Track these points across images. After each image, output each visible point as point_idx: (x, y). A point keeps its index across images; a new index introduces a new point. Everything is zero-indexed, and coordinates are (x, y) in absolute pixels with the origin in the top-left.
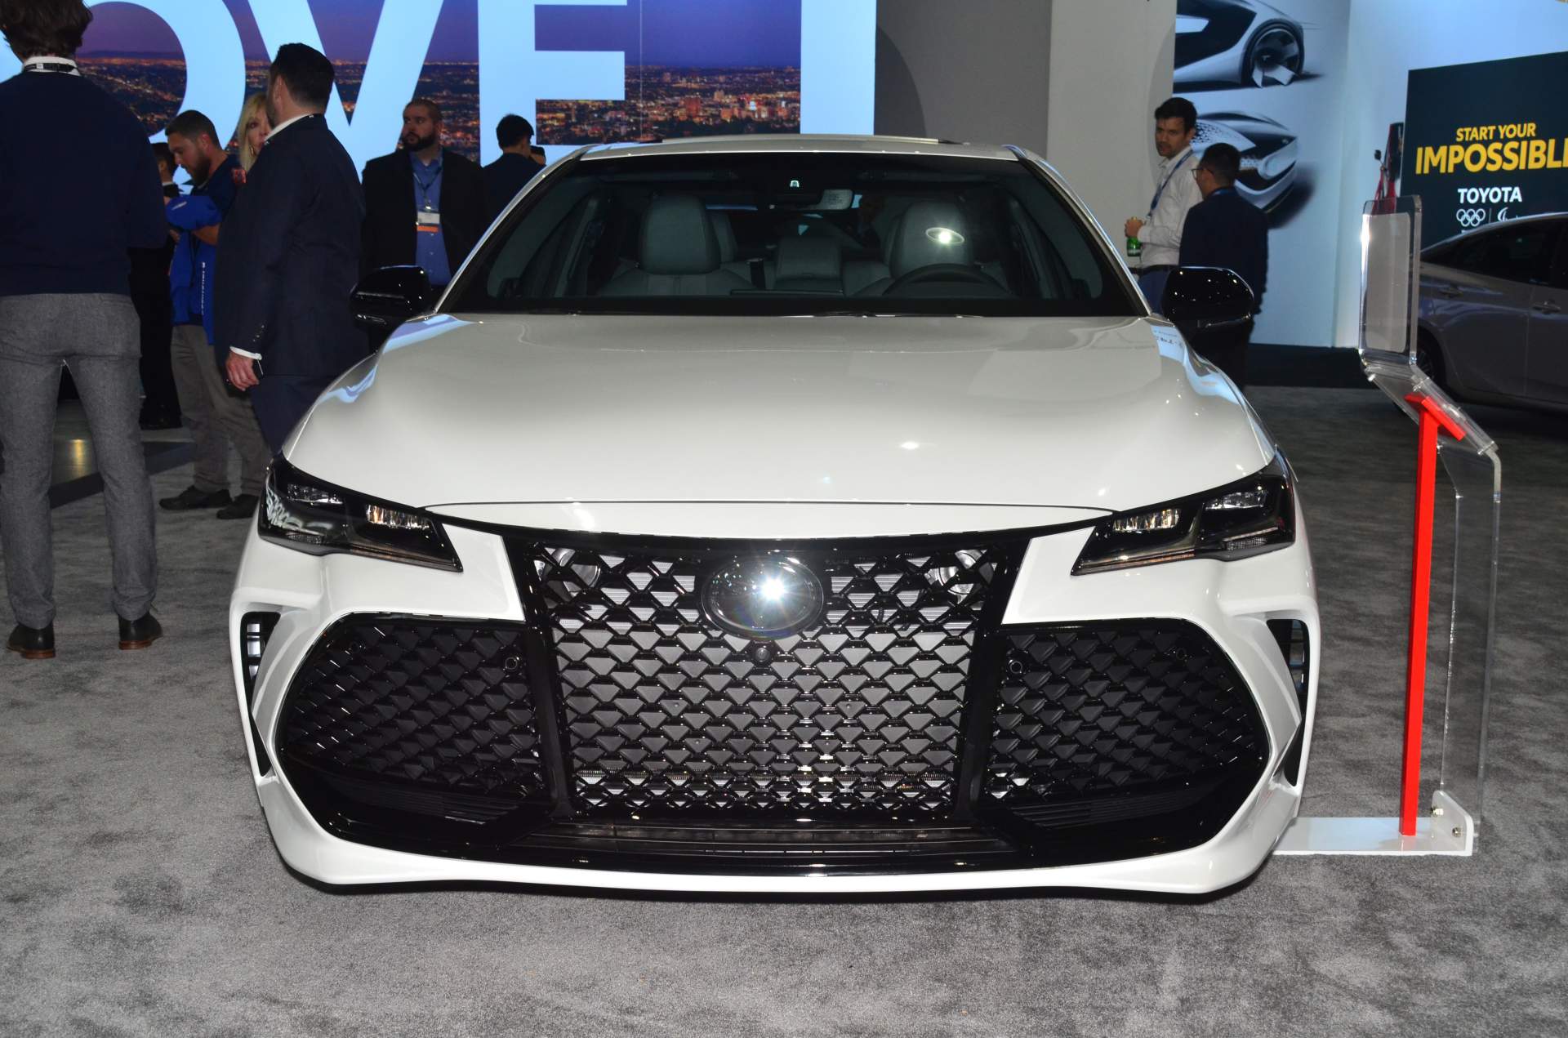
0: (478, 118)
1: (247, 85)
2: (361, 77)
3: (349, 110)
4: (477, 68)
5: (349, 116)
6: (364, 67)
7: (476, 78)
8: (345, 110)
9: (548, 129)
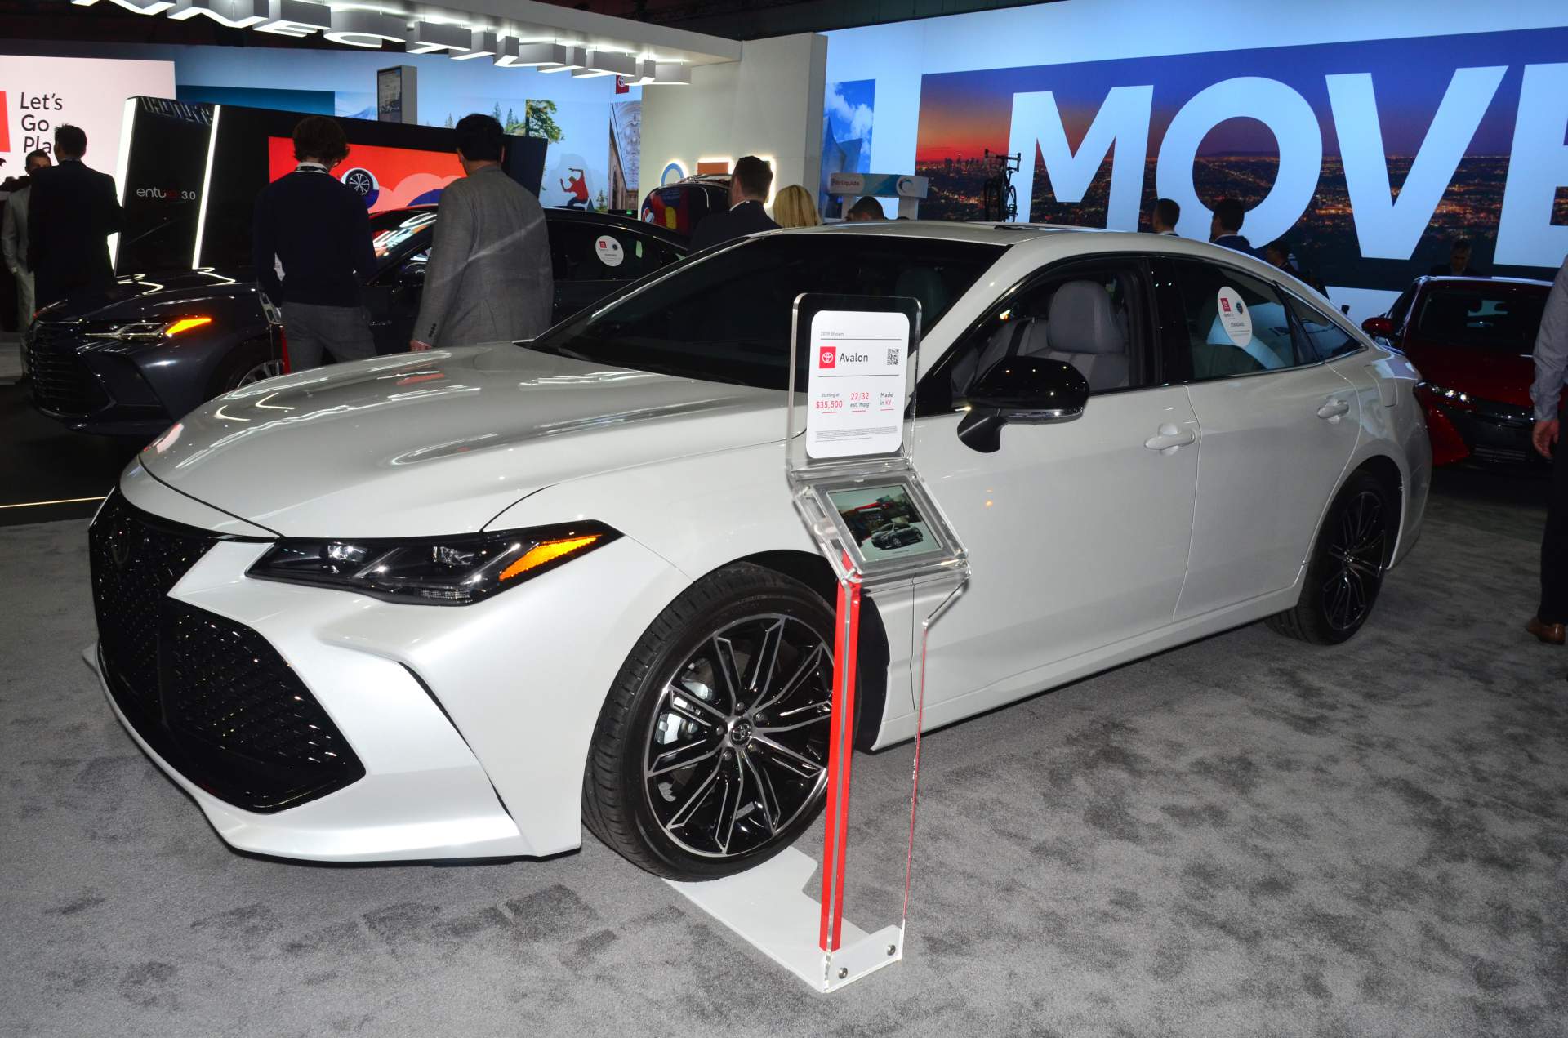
0: (1501, 202)
1: (1321, 174)
2: (1409, 169)
3: (1395, 194)
4: (1508, 160)
5: (1394, 199)
6: (1413, 160)
7: (1506, 169)
8: (1392, 194)
9: (1563, 212)
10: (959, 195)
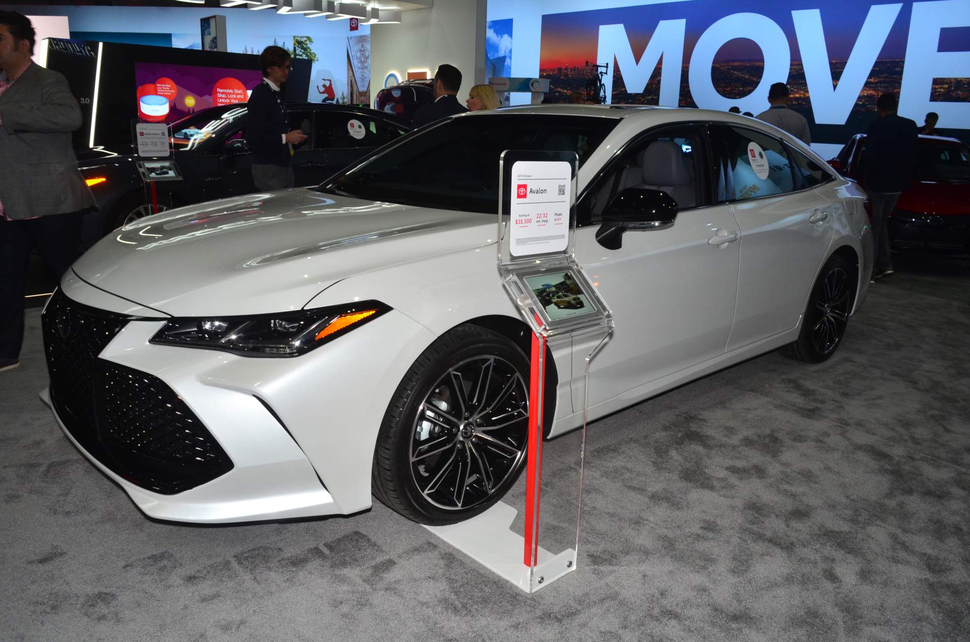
0: (900, 87)
1: (790, 73)
2: (843, 68)
3: (835, 84)
4: (903, 62)
5: (835, 87)
6: (846, 63)
7: (902, 67)
8: (833, 84)
9: (937, 94)
10: (567, 90)
